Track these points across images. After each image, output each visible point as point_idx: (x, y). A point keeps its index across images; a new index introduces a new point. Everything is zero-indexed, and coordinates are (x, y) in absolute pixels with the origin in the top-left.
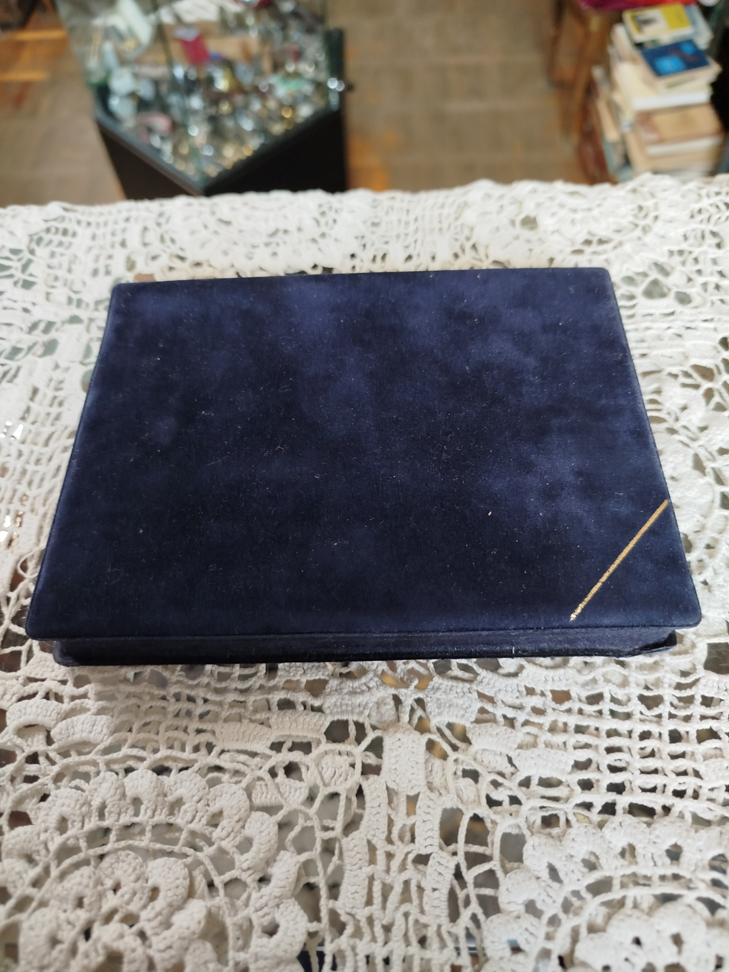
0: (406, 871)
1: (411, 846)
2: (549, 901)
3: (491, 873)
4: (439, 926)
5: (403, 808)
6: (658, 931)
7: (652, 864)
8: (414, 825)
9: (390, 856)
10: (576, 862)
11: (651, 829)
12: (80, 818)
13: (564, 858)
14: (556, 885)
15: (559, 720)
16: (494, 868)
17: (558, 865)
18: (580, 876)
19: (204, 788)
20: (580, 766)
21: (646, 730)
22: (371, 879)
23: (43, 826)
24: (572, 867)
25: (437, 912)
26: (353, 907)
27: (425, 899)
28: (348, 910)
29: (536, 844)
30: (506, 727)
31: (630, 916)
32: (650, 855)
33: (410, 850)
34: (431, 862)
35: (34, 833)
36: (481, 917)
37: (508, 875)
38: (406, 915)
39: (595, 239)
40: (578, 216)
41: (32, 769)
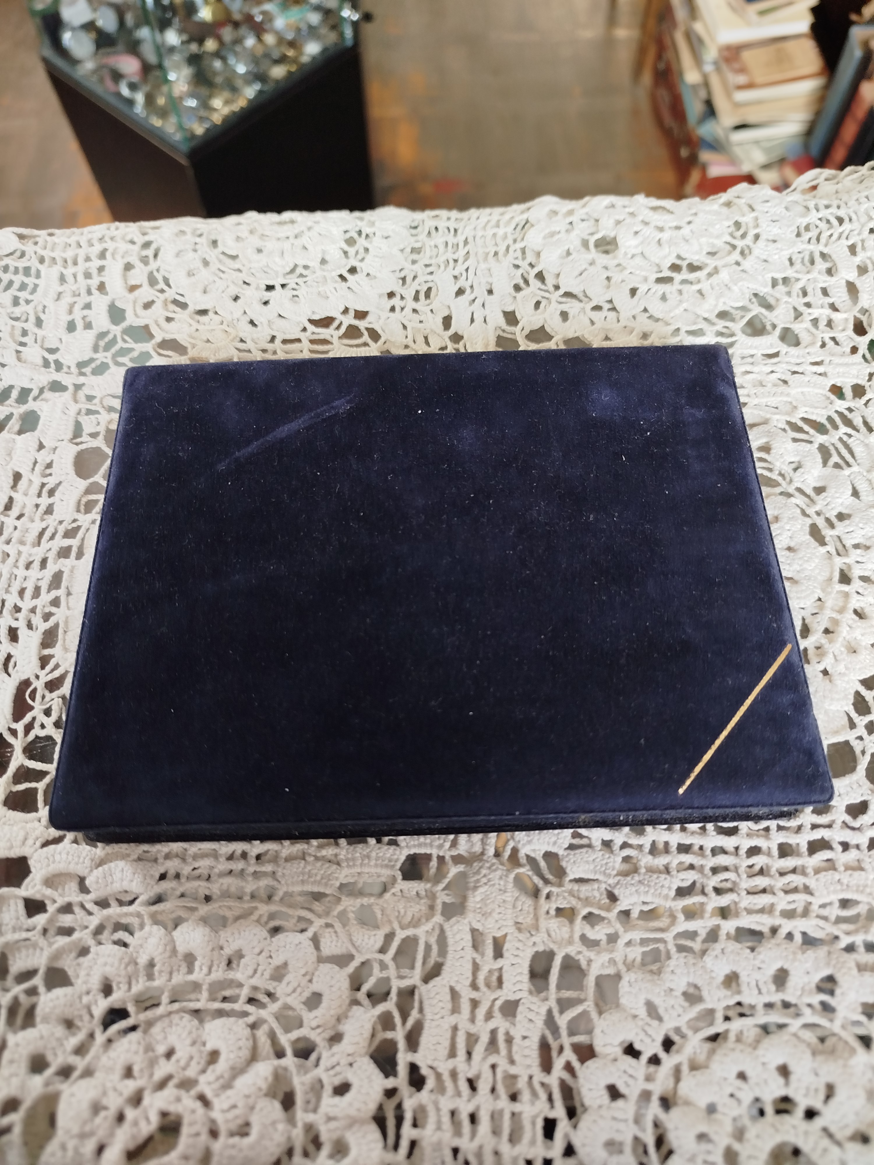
0: (493, 1020)
1: (498, 993)
2: (648, 1040)
3: (584, 1015)
4: (531, 1077)
5: (489, 951)
6: (763, 1064)
7: (757, 992)
8: (501, 970)
9: (475, 1004)
10: (676, 997)
11: (755, 953)
12: (126, 979)
13: (663, 993)
14: (655, 1023)
15: (659, 839)
16: (587, 1010)
17: (657, 1001)
18: (680, 1011)
19: (266, 939)
21: (754, 845)
22: (455, 1029)
23: (84, 989)
24: (672, 1002)
25: (528, 1061)
26: (436, 1060)
27: (515, 1048)
28: (430, 1063)
29: (633, 980)
30: (603, 852)
31: (733, 1050)
32: (754, 982)
33: (496, 997)
34: (520, 1008)
35: (76, 996)
36: (576, 1064)
37: (603, 1016)
38: (493, 1067)
39: (684, 264)
40: (665, 236)
41: (66, 920)
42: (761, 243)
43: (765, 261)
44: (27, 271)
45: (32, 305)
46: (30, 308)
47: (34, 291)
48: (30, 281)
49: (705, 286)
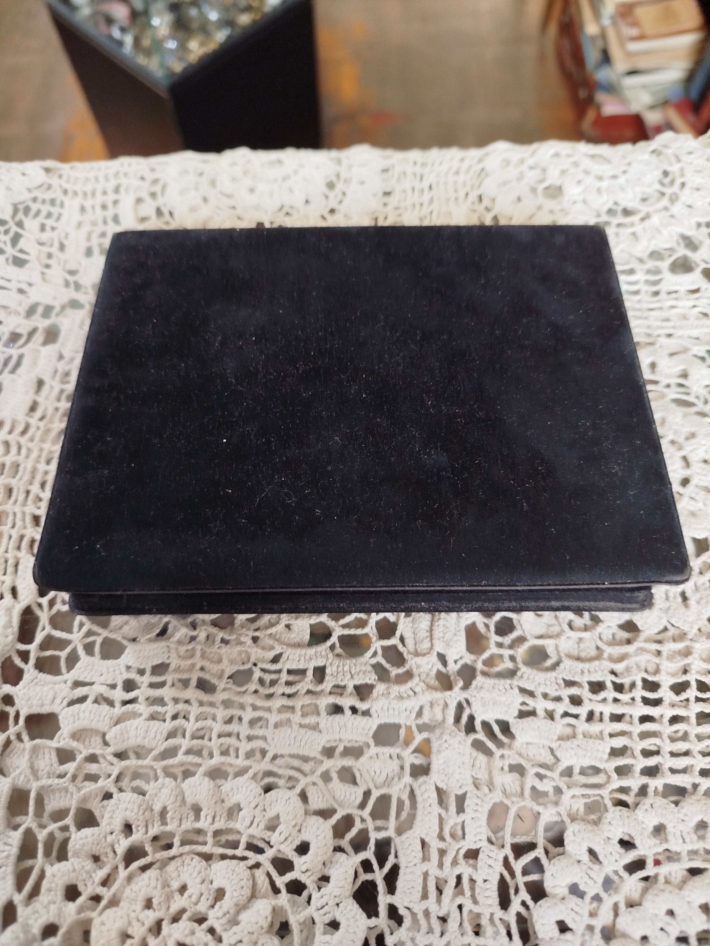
0: (458, 866)
1: (462, 843)
2: (591, 882)
3: (537, 861)
4: (492, 915)
5: (453, 807)
6: (689, 902)
7: (681, 841)
8: (463, 822)
9: (442, 853)
10: (613, 844)
11: (679, 807)
12: (144, 823)
13: (602, 842)
14: (596, 867)
15: (595, 709)
16: (539, 856)
17: (597, 849)
18: (617, 857)
19: (261, 794)
20: (615, 753)
21: (675, 714)
22: (426, 875)
23: (108, 829)
24: (610, 850)
25: (490, 902)
26: (411, 901)
27: (477, 891)
28: (406, 905)
29: (576, 830)
30: (546, 720)
31: (663, 891)
32: (679, 833)
33: (460, 846)
34: (481, 856)
35: (101, 836)
36: (530, 903)
37: (552, 862)
38: (460, 907)
39: (619, 209)
40: (605, 184)
41: (93, 768)
42: (687, 191)
43: (690, 206)
44: (53, 202)
45: (56, 232)
46: (54, 235)
47: (58, 219)
48: (55, 210)
49: (638, 228)
